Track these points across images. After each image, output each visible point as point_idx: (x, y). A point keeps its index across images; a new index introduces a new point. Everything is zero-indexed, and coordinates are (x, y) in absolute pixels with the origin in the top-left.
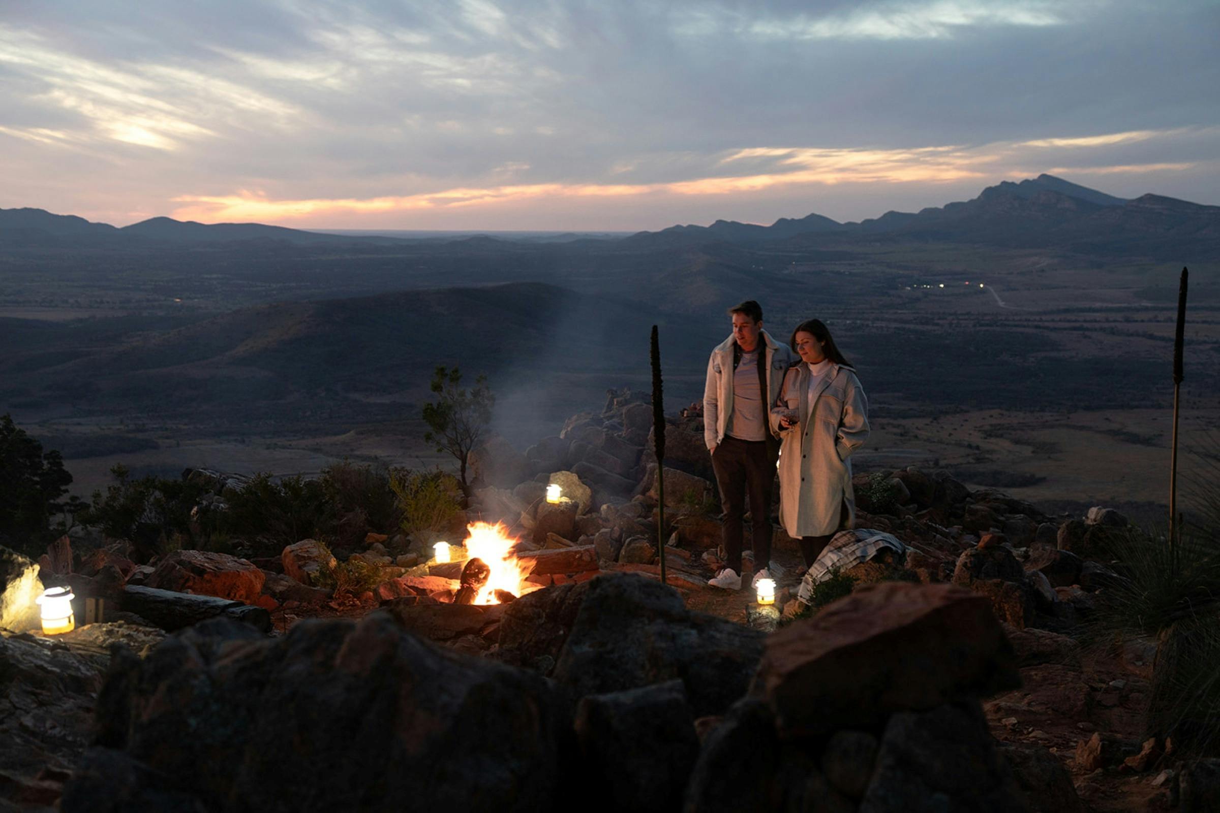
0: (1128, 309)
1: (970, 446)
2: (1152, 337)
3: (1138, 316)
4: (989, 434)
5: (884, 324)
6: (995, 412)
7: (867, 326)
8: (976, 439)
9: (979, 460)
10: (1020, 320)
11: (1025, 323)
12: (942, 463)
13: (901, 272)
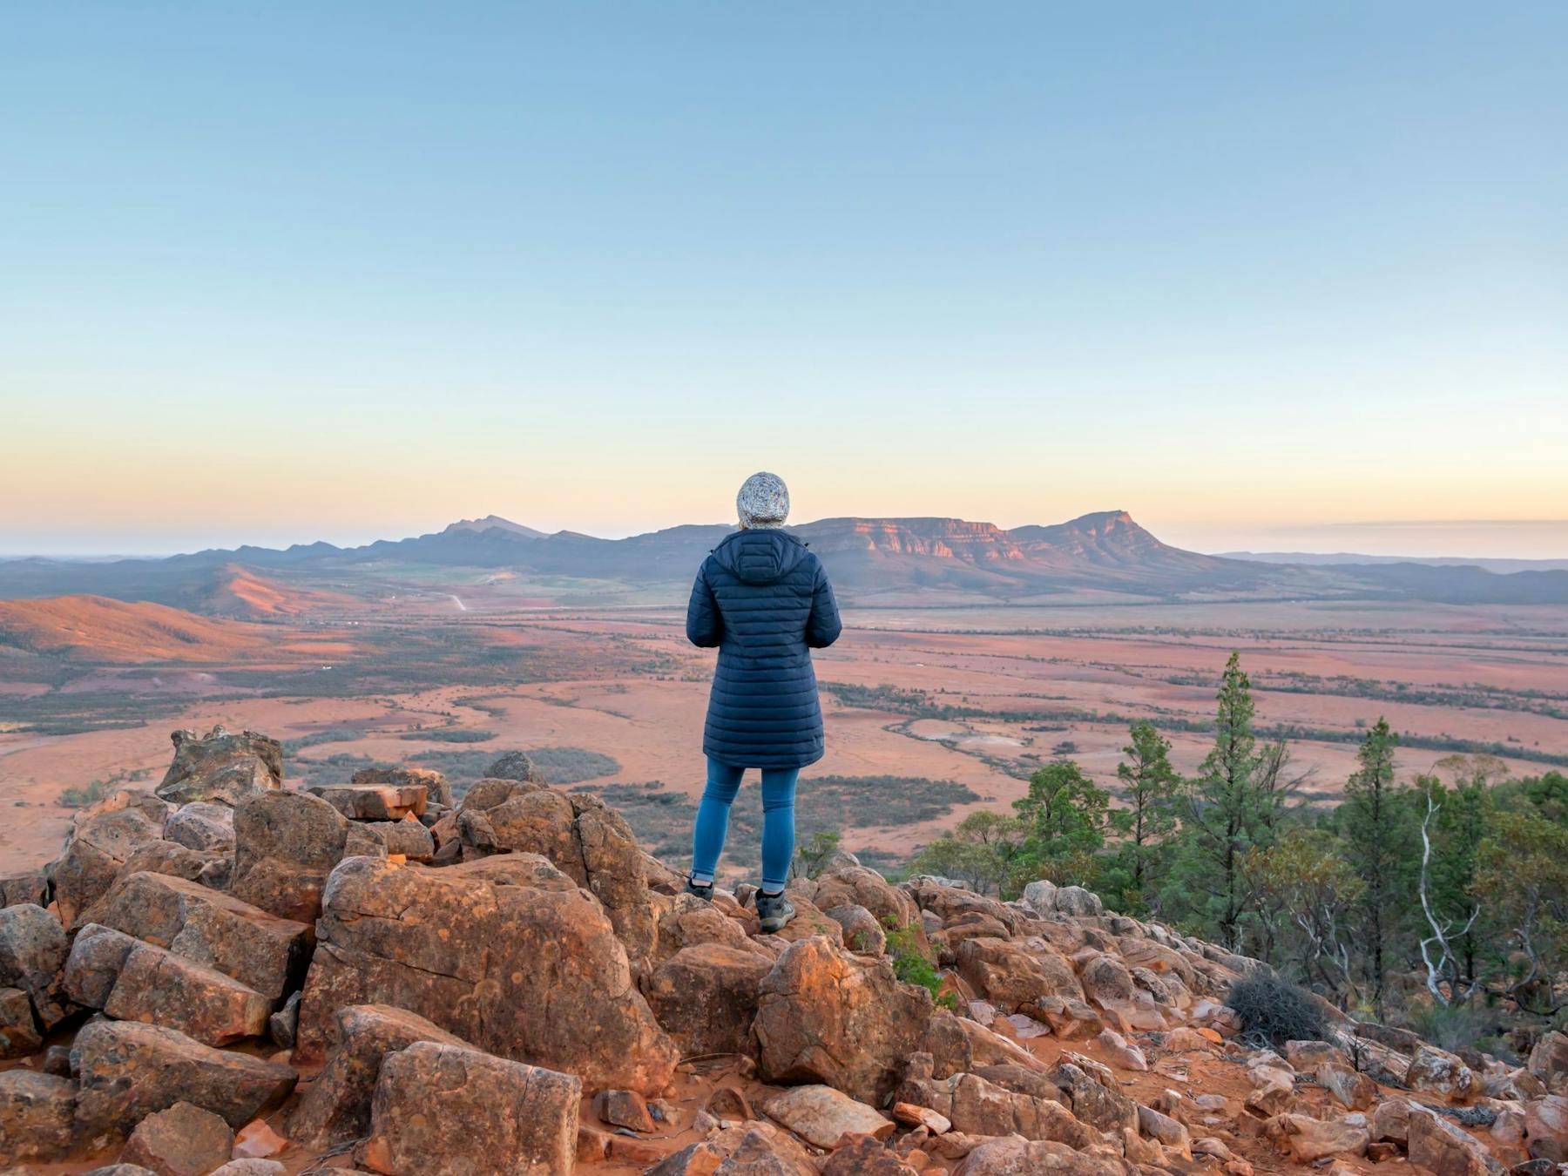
0: (553, 611)
1: (443, 714)
3: (558, 616)
4: (456, 704)
6: (461, 687)
8: (448, 708)
9: (450, 723)
10: (477, 620)
11: (480, 622)
12: (423, 727)
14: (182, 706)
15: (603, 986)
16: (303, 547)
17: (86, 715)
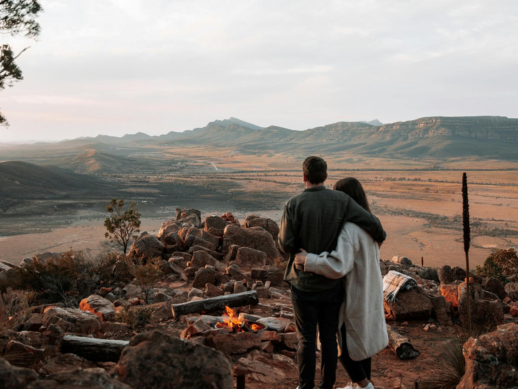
0: (266, 171)
2: (275, 182)
3: (269, 174)
5: (170, 178)
7: (163, 178)
10: (224, 176)
11: (226, 177)
13: (176, 156)
14: (69, 221)
15: (271, 247)
16: (131, 135)
17: (21, 225)
